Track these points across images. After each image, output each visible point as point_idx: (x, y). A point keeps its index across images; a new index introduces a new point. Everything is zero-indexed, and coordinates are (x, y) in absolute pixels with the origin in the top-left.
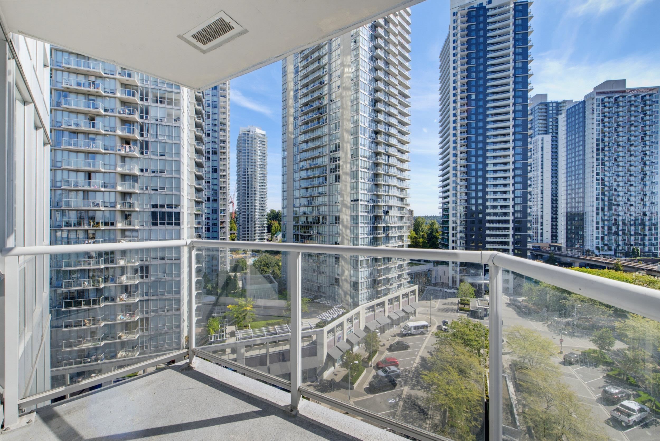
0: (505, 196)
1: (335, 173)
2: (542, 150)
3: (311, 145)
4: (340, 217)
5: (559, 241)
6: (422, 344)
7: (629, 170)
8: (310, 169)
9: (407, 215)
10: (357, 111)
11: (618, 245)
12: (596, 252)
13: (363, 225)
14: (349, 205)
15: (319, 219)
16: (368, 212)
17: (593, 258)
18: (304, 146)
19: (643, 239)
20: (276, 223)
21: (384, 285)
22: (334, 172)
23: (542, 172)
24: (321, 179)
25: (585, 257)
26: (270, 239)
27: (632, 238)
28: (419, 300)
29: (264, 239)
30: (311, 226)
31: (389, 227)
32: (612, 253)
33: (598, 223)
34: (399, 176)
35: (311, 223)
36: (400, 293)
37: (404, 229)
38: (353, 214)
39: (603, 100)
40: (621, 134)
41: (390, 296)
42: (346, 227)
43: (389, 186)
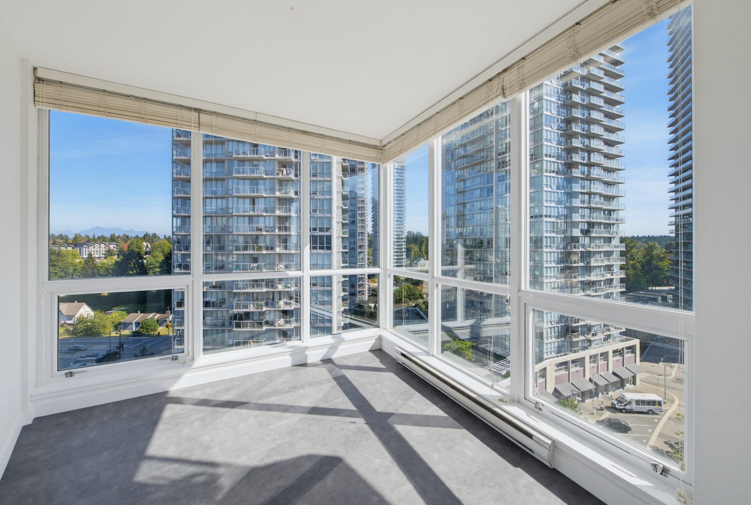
3: (470, 149)
9: (618, 236)
13: (550, 250)
15: (482, 242)
16: (557, 232)
18: (462, 151)
22: (503, 180)
30: (471, 252)
34: (606, 179)
35: (471, 247)
36: (609, 348)
37: (615, 255)
38: (533, 235)
43: (590, 194)
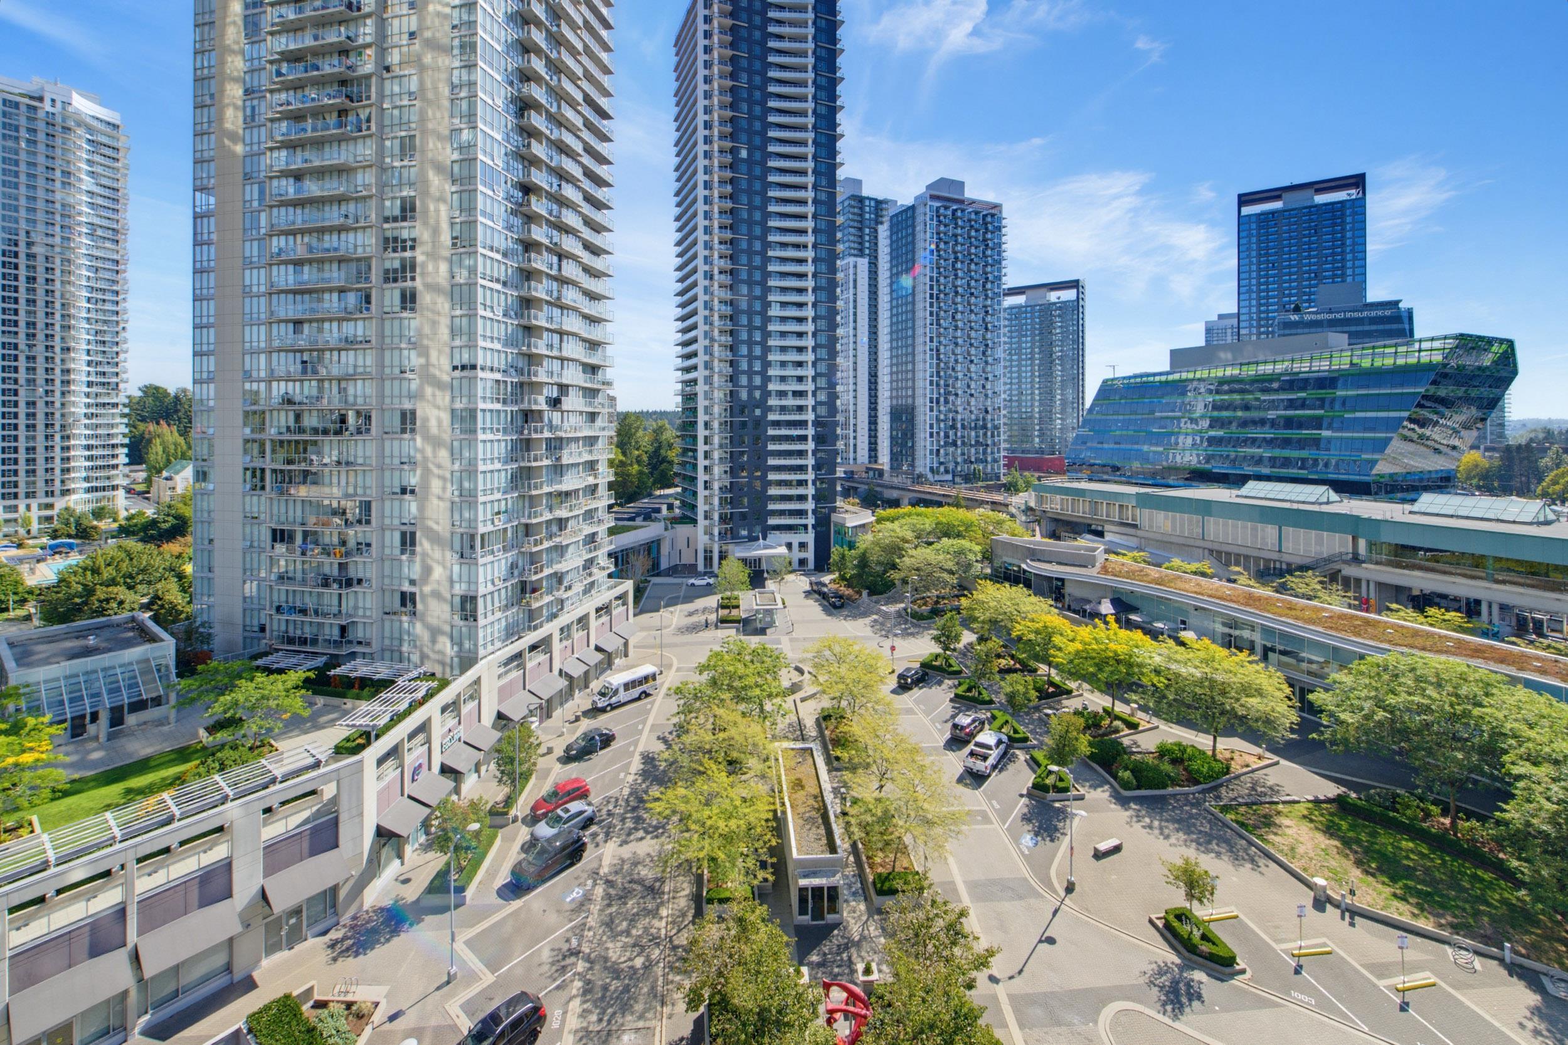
0: (799, 372)
1: (400, 284)
2: (855, 287)
3: (313, 188)
4: (419, 413)
5: (880, 461)
6: (644, 722)
7: (969, 336)
8: (310, 261)
9: (605, 411)
10: (471, 118)
11: (957, 463)
12: (930, 476)
13: (490, 436)
14: (446, 378)
15: (343, 420)
16: (505, 402)
17: (927, 488)
18: (289, 188)
19: (985, 452)
20: (167, 434)
21: (550, 591)
22: (395, 280)
23: (855, 329)
24: (352, 299)
25: (917, 488)
26: (141, 488)
27: (973, 450)
28: (635, 615)
29: (114, 488)
30: (315, 443)
31: (561, 439)
32: (949, 477)
33: (931, 426)
34: (586, 311)
35: (315, 431)
36: (588, 606)
37: (600, 444)
38: (458, 405)
39: (938, 209)
40: (960, 274)
41: (564, 619)
42: (437, 443)
43: (561, 333)
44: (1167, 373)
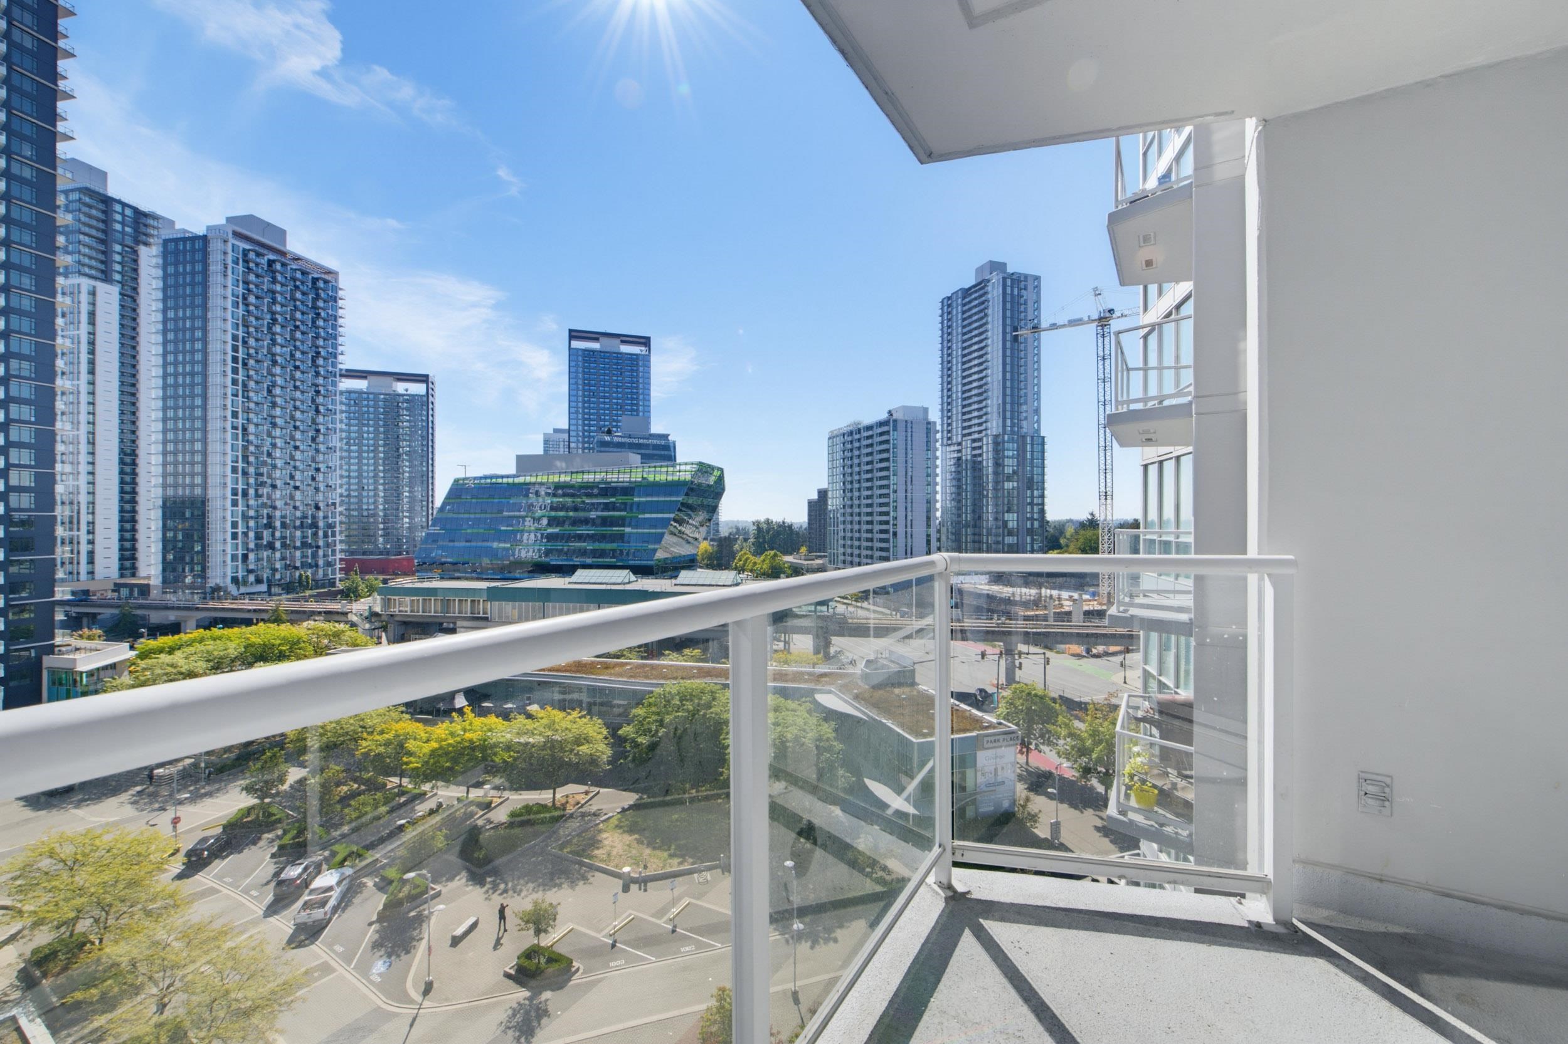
2: (92, 322)
5: (143, 571)
7: (292, 418)
11: (274, 570)
12: (233, 589)
17: (227, 605)
19: (315, 555)
25: (211, 604)
27: (298, 554)
32: (263, 588)
33: (234, 525)
39: (245, 253)
40: (279, 340)
44: (514, 476)
